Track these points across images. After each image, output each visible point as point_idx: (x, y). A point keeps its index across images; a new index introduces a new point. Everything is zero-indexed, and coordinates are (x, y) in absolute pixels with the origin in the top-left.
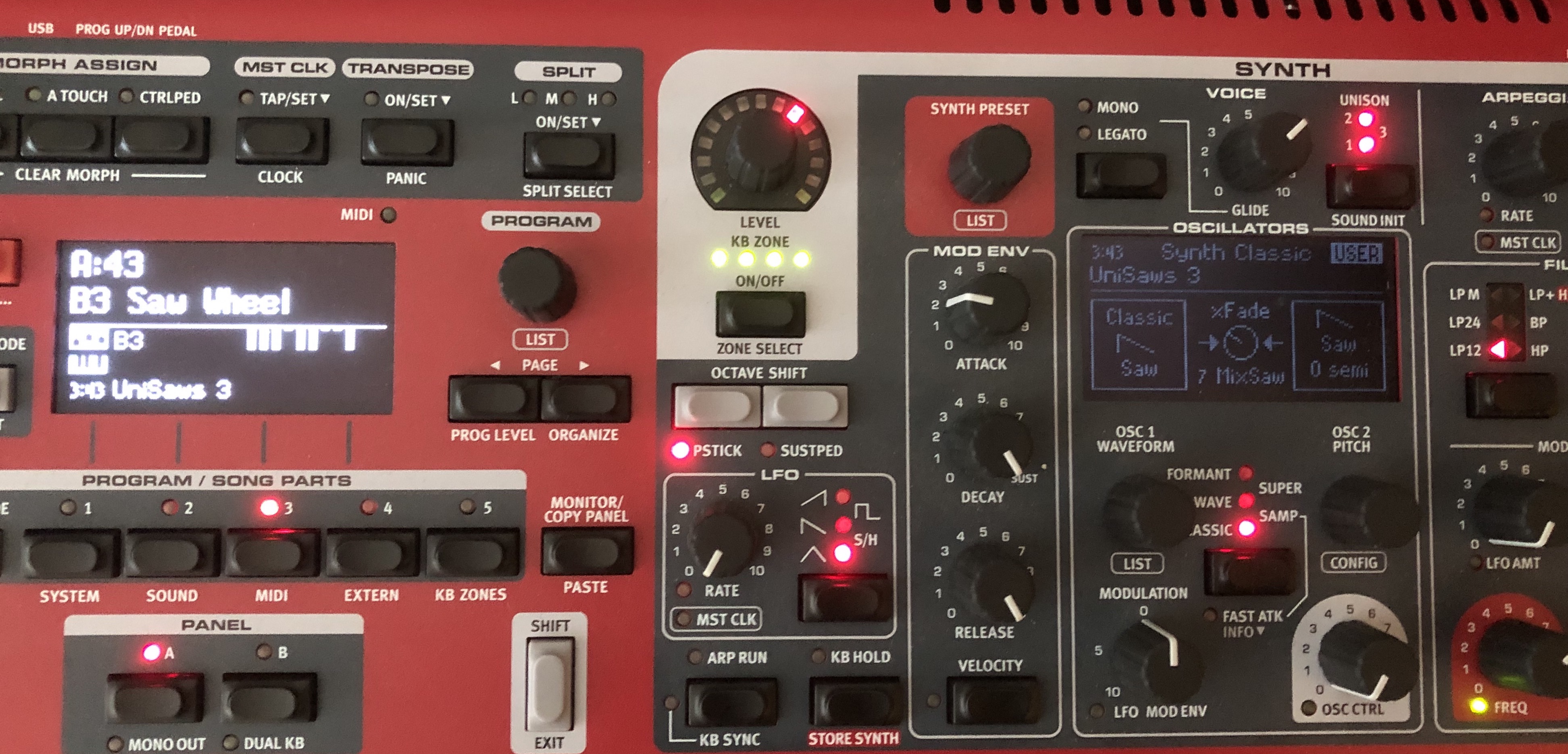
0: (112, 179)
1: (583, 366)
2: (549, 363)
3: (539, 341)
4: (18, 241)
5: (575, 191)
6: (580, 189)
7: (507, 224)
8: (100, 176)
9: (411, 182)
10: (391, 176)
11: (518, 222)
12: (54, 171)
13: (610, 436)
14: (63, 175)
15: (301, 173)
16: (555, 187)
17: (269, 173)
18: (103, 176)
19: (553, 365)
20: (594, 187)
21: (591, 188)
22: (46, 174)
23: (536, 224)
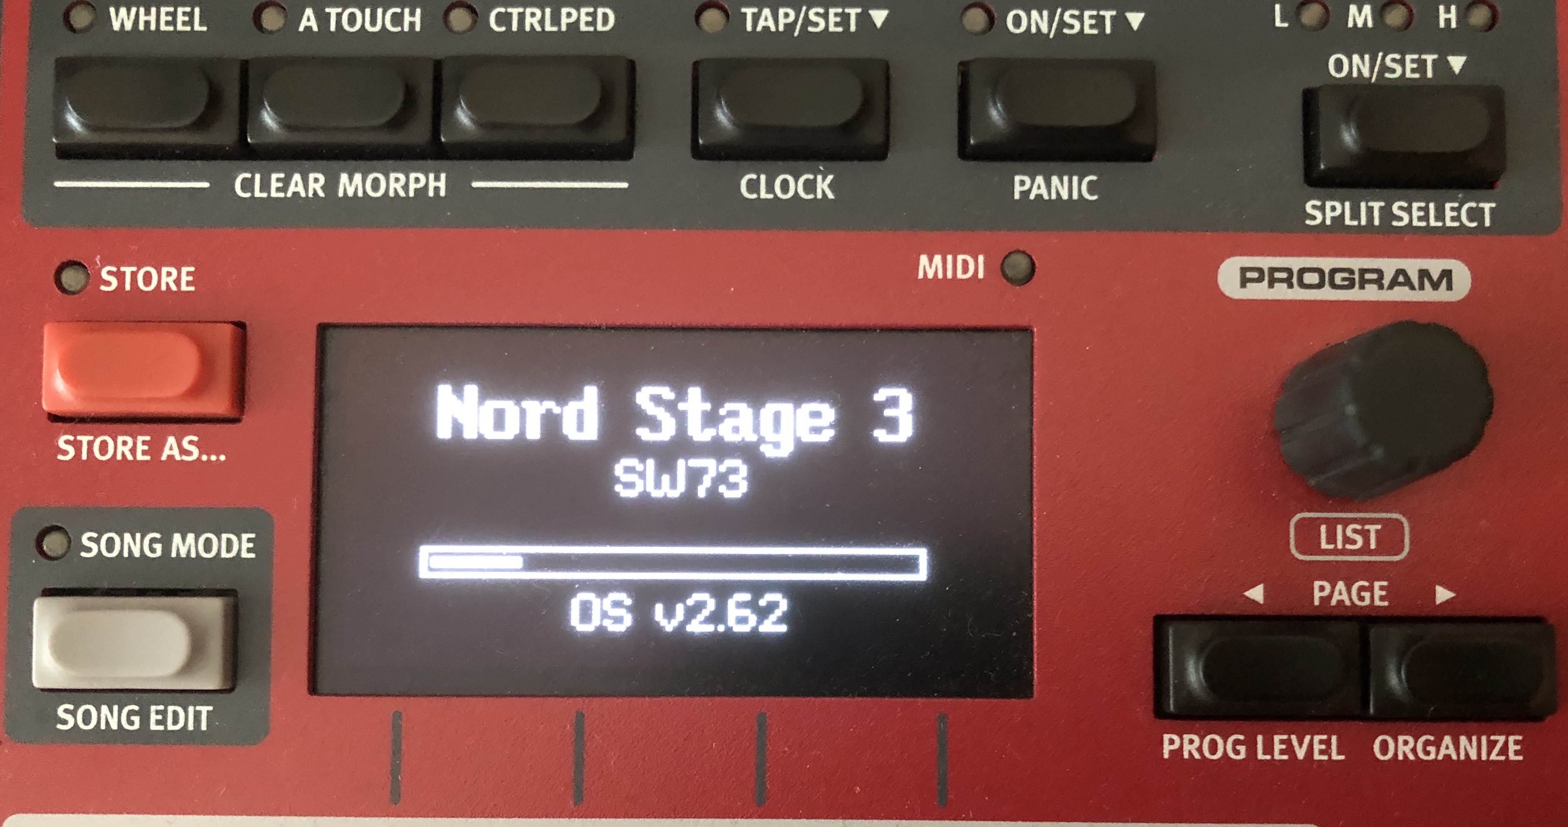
0: (431, 193)
1: (1443, 594)
2: (1371, 589)
3: (1347, 540)
4: (241, 326)
5: (1416, 214)
6: (1426, 209)
7: (1271, 285)
8: (406, 187)
9: (1065, 196)
10: (1022, 183)
11: (1295, 280)
12: (312, 176)
13: (1504, 750)
14: (331, 185)
15: (830, 177)
16: (1371, 204)
17: (763, 178)
18: (412, 186)
19: (1378, 593)
20: (1456, 205)
21: (1448, 206)
22: (296, 184)
23: (1333, 286)
